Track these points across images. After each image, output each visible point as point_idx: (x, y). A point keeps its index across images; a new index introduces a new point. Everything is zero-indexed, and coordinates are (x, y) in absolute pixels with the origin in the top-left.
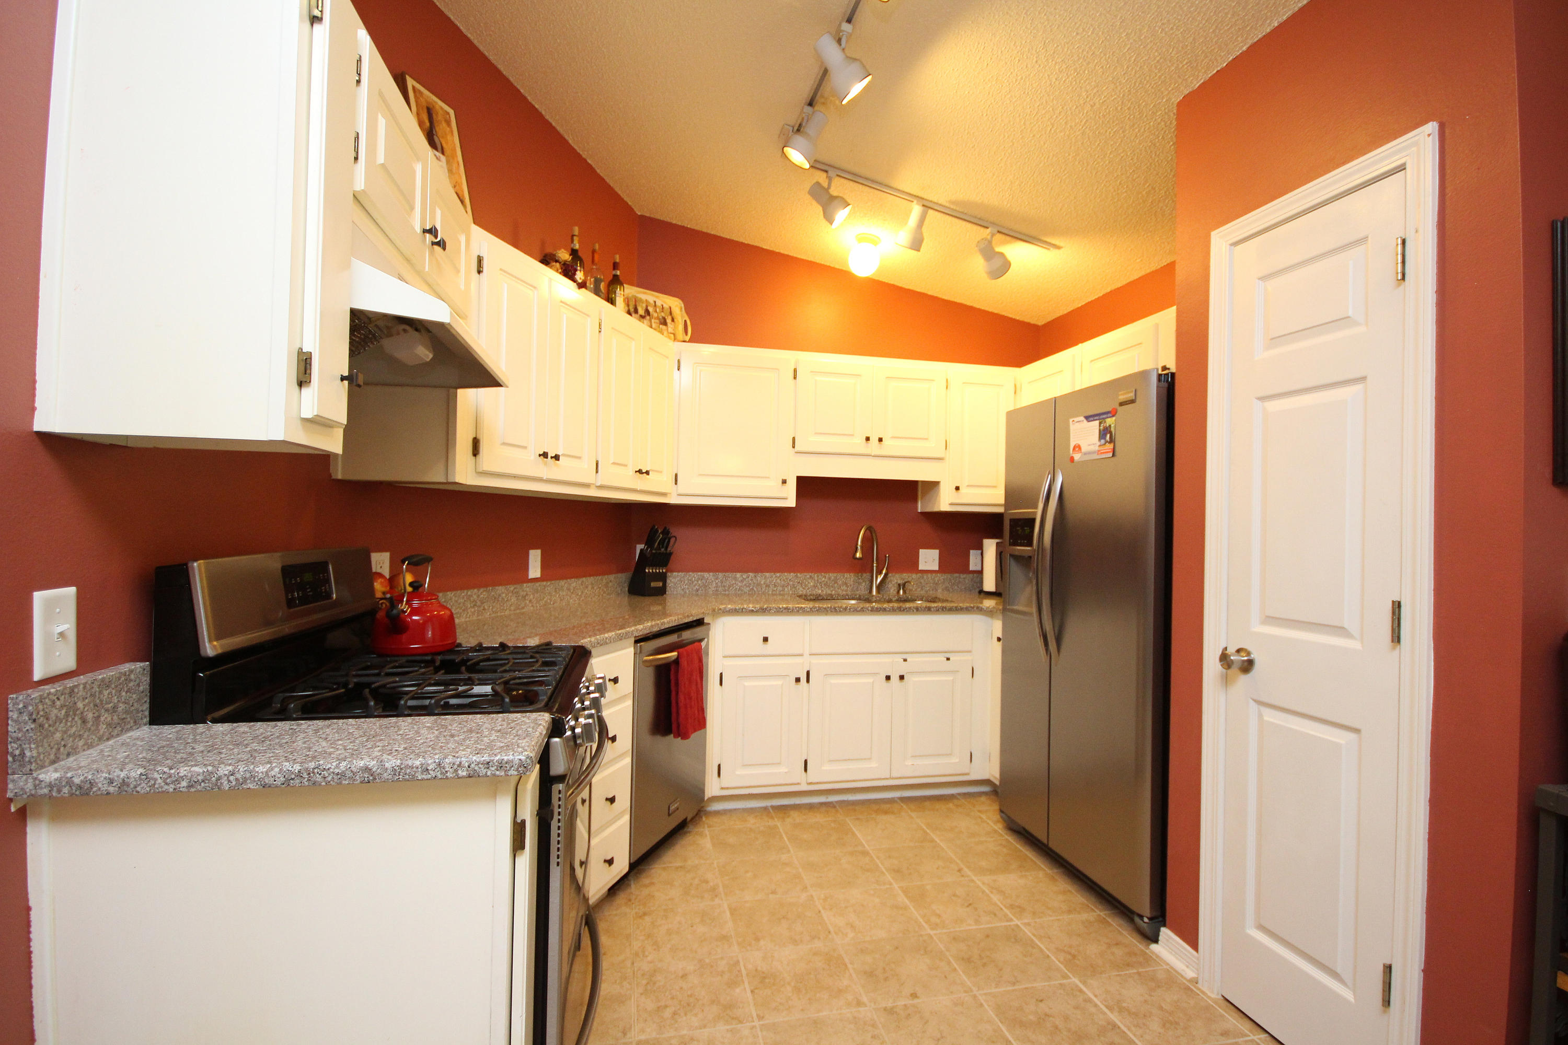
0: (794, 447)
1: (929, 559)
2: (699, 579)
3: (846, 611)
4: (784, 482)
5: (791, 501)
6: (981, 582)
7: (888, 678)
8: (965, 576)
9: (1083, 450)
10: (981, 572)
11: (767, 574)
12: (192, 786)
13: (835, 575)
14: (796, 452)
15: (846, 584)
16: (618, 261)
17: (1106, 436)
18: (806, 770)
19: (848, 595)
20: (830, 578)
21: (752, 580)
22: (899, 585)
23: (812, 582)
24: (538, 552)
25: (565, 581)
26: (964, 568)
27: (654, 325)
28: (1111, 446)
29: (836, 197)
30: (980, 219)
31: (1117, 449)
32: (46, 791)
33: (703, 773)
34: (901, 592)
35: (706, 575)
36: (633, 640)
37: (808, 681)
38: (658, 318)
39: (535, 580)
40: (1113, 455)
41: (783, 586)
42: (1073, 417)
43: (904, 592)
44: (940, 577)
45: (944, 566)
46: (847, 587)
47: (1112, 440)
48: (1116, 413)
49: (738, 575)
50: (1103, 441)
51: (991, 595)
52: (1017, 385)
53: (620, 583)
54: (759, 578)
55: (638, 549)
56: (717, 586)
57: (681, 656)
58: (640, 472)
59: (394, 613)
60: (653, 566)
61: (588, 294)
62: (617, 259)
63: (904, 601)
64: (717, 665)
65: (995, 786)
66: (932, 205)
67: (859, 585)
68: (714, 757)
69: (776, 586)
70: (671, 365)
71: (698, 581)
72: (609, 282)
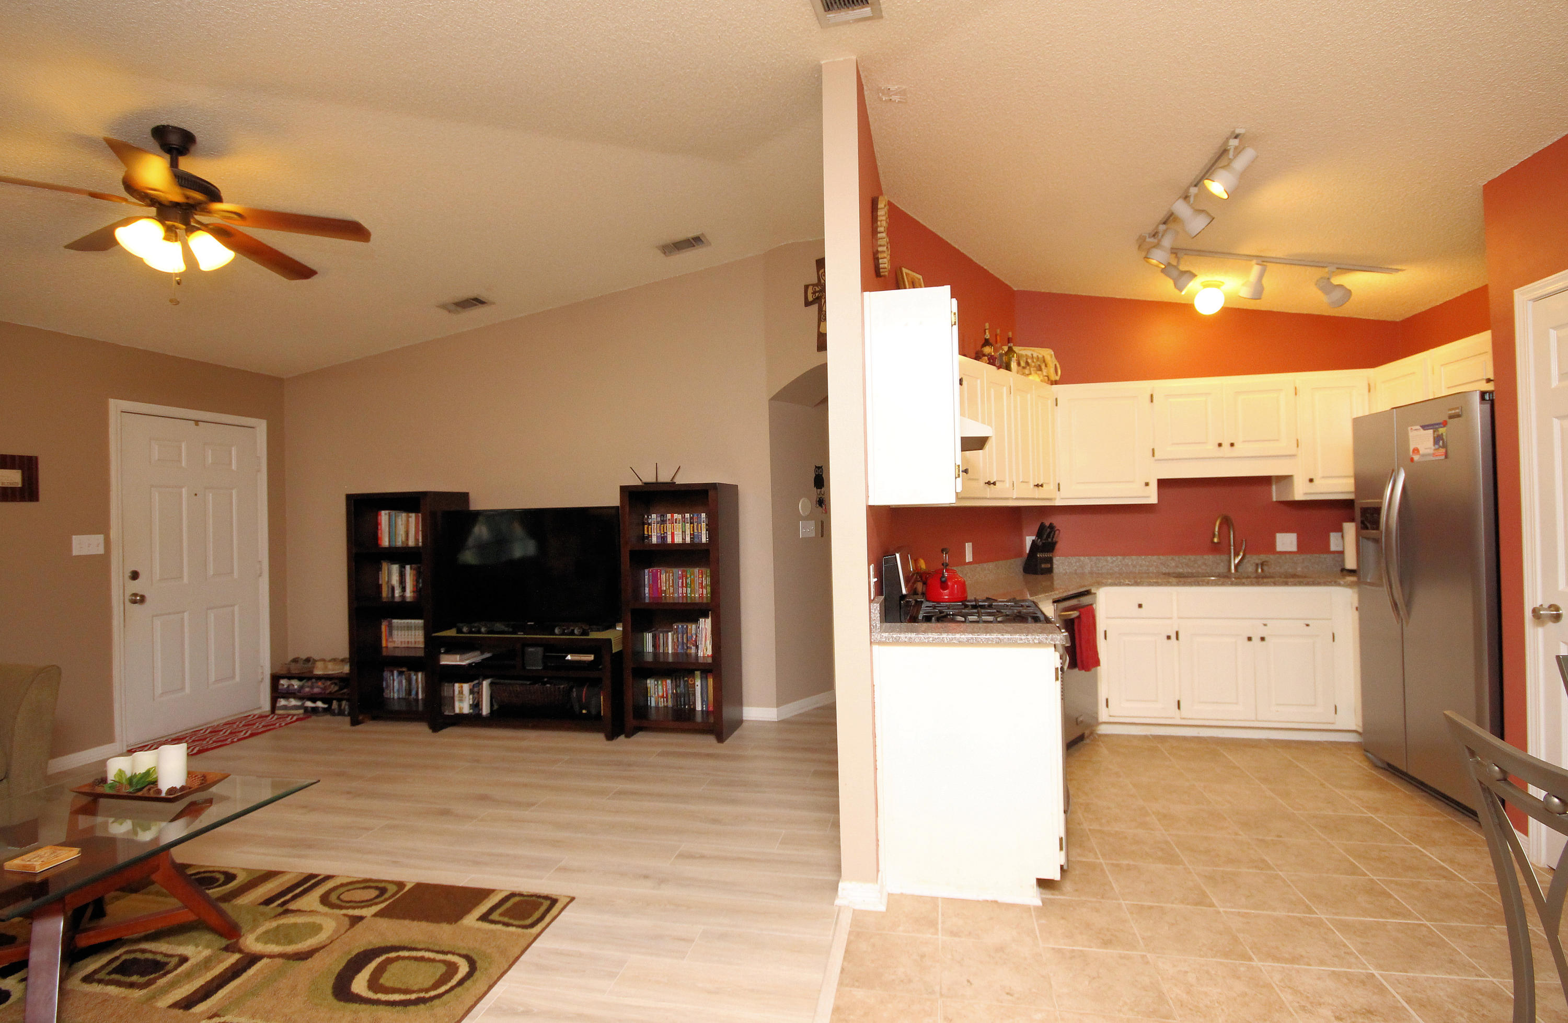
0: (1153, 455)
1: (1286, 541)
2: (1077, 561)
3: (1208, 584)
4: (1147, 484)
5: (1153, 499)
6: (1343, 561)
7: (1250, 638)
8: (1325, 556)
9: (1421, 452)
10: (1342, 553)
11: (1134, 557)
13: (1195, 557)
14: (1156, 460)
15: (1206, 563)
16: (1011, 336)
17: (1439, 443)
18: (1179, 708)
19: (1208, 573)
20: (1190, 559)
22: (1257, 565)
23: (1173, 563)
24: (970, 544)
25: (985, 563)
26: (1325, 549)
27: (1032, 372)
28: (1443, 450)
29: (1186, 272)
30: (1318, 262)
31: (1449, 451)
32: (885, 638)
33: (1096, 704)
34: (1260, 570)
35: (1082, 558)
36: (1051, 601)
37: (1177, 638)
38: (1035, 367)
39: (969, 563)
40: (1446, 457)
41: (1147, 566)
42: (1412, 426)
43: (1262, 570)
44: (1300, 557)
45: (1303, 547)
46: (1207, 566)
47: (1445, 446)
48: (1446, 424)
49: (1109, 558)
50: (1437, 446)
51: (1352, 572)
52: (1372, 385)
53: (1018, 564)
54: (1127, 561)
55: (1029, 540)
56: (1092, 567)
57: (1080, 614)
58: (1037, 486)
59: (943, 579)
60: (1042, 552)
61: (1003, 371)
62: (1010, 334)
63: (1262, 577)
64: (1102, 624)
65: (1360, 733)
66: (1272, 260)
67: (1218, 564)
68: (1103, 692)
69: (1141, 566)
70: (1051, 402)
71: (1076, 563)
72: (1006, 353)
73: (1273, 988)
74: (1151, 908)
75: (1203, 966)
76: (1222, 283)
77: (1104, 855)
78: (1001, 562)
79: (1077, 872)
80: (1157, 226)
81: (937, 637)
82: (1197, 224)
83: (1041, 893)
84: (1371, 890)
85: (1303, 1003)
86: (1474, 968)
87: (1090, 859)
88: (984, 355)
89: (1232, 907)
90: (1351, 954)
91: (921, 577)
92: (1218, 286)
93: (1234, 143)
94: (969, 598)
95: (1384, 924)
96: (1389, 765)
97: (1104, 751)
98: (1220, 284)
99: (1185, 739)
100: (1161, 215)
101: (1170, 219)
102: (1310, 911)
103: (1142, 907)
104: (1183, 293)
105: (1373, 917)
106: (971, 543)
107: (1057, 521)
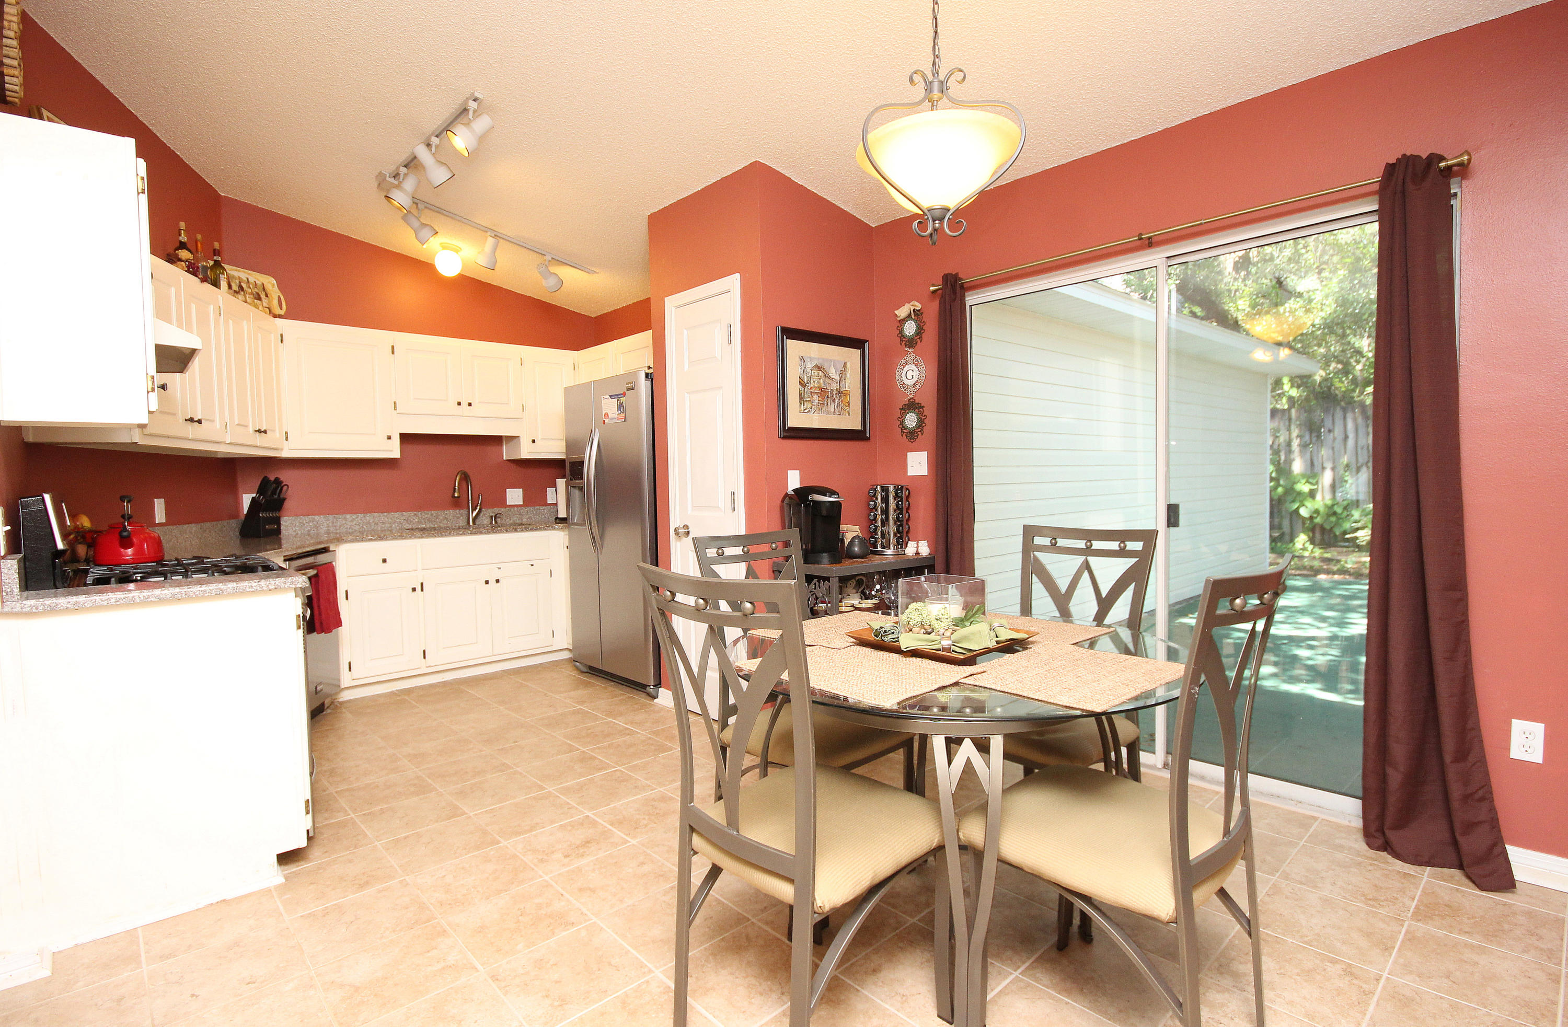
0: (395, 409)
1: (514, 496)
2: (310, 521)
3: (449, 535)
4: (389, 438)
5: (396, 453)
6: (556, 511)
7: (487, 582)
8: (544, 508)
9: (609, 417)
10: (555, 505)
11: (376, 514)
12: (118, 601)
13: (436, 512)
14: (397, 414)
15: (446, 518)
16: (218, 248)
17: (621, 409)
18: (425, 657)
19: (449, 526)
20: (432, 515)
21: (361, 520)
22: (492, 517)
23: (416, 518)
25: (187, 525)
26: (543, 501)
27: (248, 300)
28: (623, 416)
29: (427, 226)
30: (541, 249)
31: (627, 417)
32: (29, 609)
33: (338, 669)
34: (494, 521)
35: (317, 518)
36: (282, 559)
37: (422, 590)
38: (251, 294)
39: (160, 525)
40: (625, 421)
42: (604, 395)
43: (497, 520)
44: (526, 509)
45: (527, 501)
46: (448, 521)
47: (624, 412)
48: (625, 395)
49: (348, 516)
50: (619, 412)
51: (564, 520)
52: (576, 364)
53: (232, 527)
54: (368, 518)
55: (246, 500)
56: (328, 526)
57: (317, 572)
58: (259, 431)
59: (125, 534)
60: (265, 510)
61: (207, 286)
62: (217, 245)
63: (496, 526)
64: (343, 583)
65: (570, 650)
66: (504, 237)
67: (458, 518)
68: (345, 657)
69: (383, 523)
70: (274, 338)
71: (309, 523)
72: (212, 268)
73: (518, 856)
74: (405, 838)
75: (459, 865)
76: (461, 249)
77: (355, 811)
78: (208, 524)
79: (325, 836)
80: (398, 168)
81: (122, 596)
82: (439, 175)
83: (282, 871)
84: (584, 759)
85: (540, 857)
86: (649, 786)
87: (341, 817)
88: (181, 260)
89: (481, 809)
90: (573, 807)
91: (83, 537)
92: (457, 251)
93: (473, 105)
94: (166, 558)
95: (593, 779)
96: (591, 668)
97: (347, 715)
98: (458, 249)
99: (431, 686)
100: (403, 157)
101: (412, 163)
102: (542, 788)
103: (398, 840)
104: (425, 246)
105: (584, 777)
106: (163, 500)
107: (286, 476)
